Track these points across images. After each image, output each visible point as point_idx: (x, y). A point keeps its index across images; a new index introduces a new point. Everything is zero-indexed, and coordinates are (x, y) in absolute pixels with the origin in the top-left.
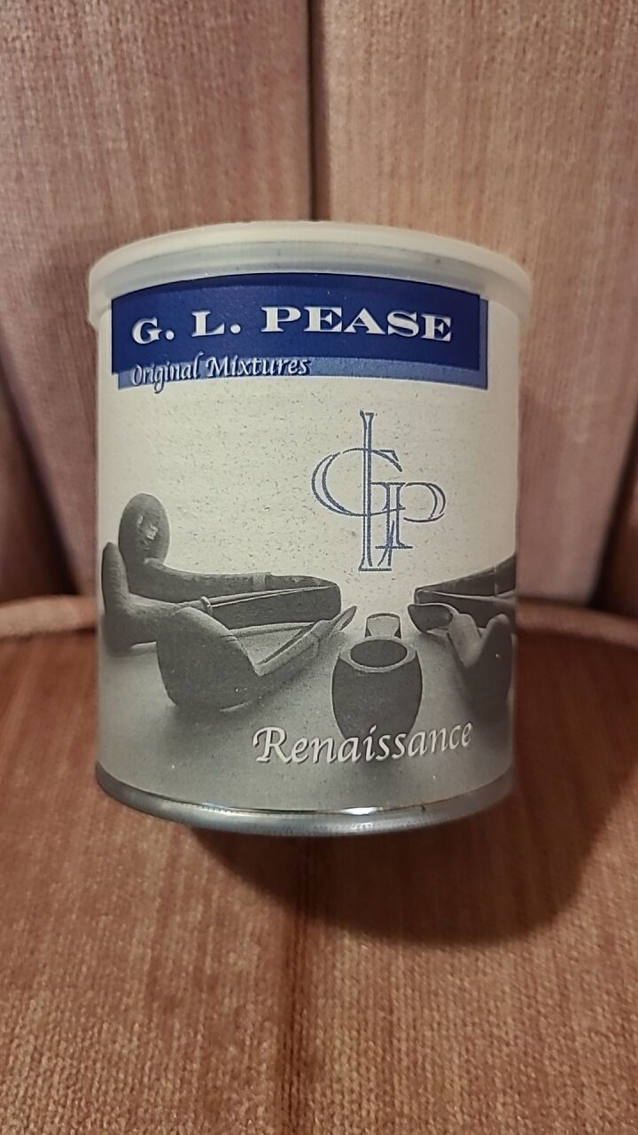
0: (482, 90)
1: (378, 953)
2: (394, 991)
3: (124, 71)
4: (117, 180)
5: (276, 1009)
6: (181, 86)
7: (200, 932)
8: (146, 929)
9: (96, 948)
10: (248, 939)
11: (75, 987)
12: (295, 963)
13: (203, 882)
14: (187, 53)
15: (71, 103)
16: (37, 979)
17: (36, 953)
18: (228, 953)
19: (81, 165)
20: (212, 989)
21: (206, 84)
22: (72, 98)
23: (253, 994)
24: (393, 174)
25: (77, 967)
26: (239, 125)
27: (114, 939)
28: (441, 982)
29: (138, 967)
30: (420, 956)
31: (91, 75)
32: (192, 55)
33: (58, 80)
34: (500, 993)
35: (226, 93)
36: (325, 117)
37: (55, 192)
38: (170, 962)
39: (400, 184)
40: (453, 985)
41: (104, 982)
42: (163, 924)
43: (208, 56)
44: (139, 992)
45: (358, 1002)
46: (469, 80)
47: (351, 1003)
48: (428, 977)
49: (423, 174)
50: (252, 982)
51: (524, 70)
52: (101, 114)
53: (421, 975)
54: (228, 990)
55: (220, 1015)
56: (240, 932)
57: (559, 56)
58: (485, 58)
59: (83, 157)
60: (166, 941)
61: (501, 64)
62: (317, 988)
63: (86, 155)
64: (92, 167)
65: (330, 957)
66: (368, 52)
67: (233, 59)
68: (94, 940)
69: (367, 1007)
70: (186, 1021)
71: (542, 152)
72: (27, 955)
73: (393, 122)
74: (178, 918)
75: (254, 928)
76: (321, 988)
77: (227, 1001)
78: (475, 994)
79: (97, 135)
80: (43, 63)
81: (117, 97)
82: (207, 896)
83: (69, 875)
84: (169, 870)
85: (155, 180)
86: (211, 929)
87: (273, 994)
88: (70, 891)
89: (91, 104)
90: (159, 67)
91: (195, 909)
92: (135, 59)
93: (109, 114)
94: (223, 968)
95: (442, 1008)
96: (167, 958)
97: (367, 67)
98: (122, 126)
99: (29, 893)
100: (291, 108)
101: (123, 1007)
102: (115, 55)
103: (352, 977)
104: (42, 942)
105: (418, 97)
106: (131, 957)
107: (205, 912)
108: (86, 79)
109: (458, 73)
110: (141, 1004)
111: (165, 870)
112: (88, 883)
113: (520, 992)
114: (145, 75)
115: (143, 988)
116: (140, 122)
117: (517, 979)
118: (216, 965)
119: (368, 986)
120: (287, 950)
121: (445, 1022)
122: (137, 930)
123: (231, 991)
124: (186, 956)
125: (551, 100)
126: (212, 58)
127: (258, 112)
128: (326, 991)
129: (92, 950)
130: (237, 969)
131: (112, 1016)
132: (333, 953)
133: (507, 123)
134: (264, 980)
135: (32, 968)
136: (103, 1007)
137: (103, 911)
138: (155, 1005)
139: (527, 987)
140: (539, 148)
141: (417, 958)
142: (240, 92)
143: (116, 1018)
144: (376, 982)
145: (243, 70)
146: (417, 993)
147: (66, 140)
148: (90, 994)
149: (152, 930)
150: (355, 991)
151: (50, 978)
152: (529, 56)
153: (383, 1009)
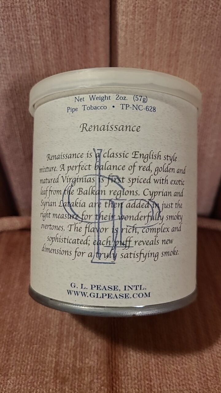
0: (179, 22)
1: (144, 357)
2: (151, 373)
3: (39, 12)
4: (35, 56)
5: (105, 381)
6: (62, 19)
7: (74, 350)
8: (52, 350)
9: (33, 358)
10: (93, 353)
11: (25, 374)
12: (112, 362)
13: (74, 330)
14: (64, 6)
15: (18, 25)
16: (10, 371)
17: (9, 361)
18: (85, 358)
19: (21, 50)
20: (80, 373)
21: (71, 18)
22: (18, 24)
23: (96, 376)
24: (143, 55)
25: (26, 367)
26: (84, 34)
27: (39, 354)
28: (169, 368)
29: (50, 366)
30: (160, 358)
31: (26, 14)
32: (66, 7)
33: (13, 16)
34: (191, 372)
35: (79, 22)
36: (116, 32)
37: (11, 61)
38: (63, 363)
39: (146, 58)
40: (174, 369)
41: (37, 372)
42: (59, 348)
43: (72, 7)
44: (51, 376)
45: (138, 377)
46: (174, 18)
47: (135, 378)
48: (164, 367)
49: (155, 54)
50: (95, 370)
51: (195, 14)
52: (30, 29)
53: (161, 366)
54: (86, 374)
55: (84, 384)
56: (89, 350)
57: (210, 9)
58: (181, 9)
59: (22, 47)
60: (60, 354)
61: (187, 12)
62: (121, 372)
63: (23, 46)
64: (26, 51)
65: (126, 359)
66: (134, 6)
67: (81, 8)
68: (32, 355)
69: (141, 379)
70: (70, 387)
71: (201, 46)
72: (5, 362)
73: (144, 34)
74: (65, 345)
75: (95, 348)
76: (123, 372)
77: (86, 379)
78: (183, 373)
79: (28, 38)
80: (6, 9)
81: (36, 23)
82: (76, 335)
83: (21, 328)
84: (60, 325)
85: (51, 56)
86: (78, 349)
87: (104, 375)
88: (21, 335)
89: (26, 26)
90: (53, 11)
91: (71, 341)
92: (43, 8)
93: (33, 30)
94: (84, 365)
95: (170, 379)
96: (61, 362)
97: (134, 13)
98: (38, 34)
99: (5, 336)
100: (103, 29)
101: (45, 382)
102: (36, 6)
103: (135, 368)
104: (11, 356)
105: (153, 25)
106: (47, 362)
107: (75, 342)
108: (24, 16)
109: (170, 15)
110: (52, 381)
111: (58, 325)
112: (28, 332)
113: (200, 372)
114: (48, 14)
115: (53, 374)
116: (45, 33)
117: (198, 366)
118: (81, 364)
119: (141, 370)
120: (109, 357)
121: (172, 385)
122: (49, 350)
123: (88, 375)
124: (68, 360)
125: (205, 26)
126: (73, 8)
127: (91, 30)
128: (125, 373)
129: (31, 358)
130: (89, 365)
131: (41, 386)
132: (127, 357)
133: (188, 35)
134: (100, 370)
135: (7, 367)
136: (37, 383)
137: (35, 343)
138: (58, 381)
139: (202, 369)
140: (200, 45)
141: (159, 359)
142: (84, 22)
143: (42, 387)
144: (144, 369)
145: (86, 13)
146: (160, 373)
147: (16, 40)
148: (31, 377)
149: (55, 350)
150: (136, 373)
151: (15, 372)
152: (198, 9)
153: (147, 380)
